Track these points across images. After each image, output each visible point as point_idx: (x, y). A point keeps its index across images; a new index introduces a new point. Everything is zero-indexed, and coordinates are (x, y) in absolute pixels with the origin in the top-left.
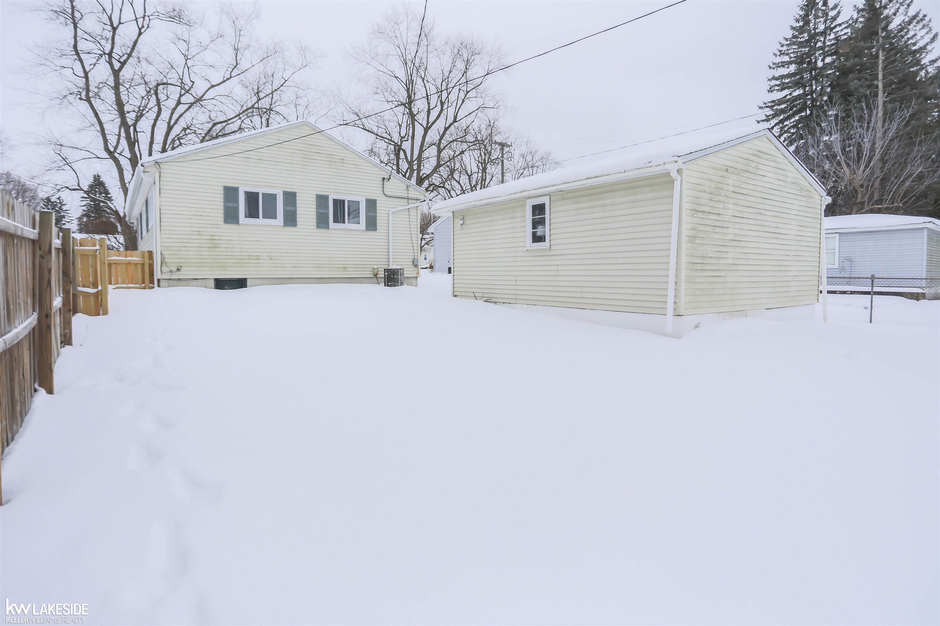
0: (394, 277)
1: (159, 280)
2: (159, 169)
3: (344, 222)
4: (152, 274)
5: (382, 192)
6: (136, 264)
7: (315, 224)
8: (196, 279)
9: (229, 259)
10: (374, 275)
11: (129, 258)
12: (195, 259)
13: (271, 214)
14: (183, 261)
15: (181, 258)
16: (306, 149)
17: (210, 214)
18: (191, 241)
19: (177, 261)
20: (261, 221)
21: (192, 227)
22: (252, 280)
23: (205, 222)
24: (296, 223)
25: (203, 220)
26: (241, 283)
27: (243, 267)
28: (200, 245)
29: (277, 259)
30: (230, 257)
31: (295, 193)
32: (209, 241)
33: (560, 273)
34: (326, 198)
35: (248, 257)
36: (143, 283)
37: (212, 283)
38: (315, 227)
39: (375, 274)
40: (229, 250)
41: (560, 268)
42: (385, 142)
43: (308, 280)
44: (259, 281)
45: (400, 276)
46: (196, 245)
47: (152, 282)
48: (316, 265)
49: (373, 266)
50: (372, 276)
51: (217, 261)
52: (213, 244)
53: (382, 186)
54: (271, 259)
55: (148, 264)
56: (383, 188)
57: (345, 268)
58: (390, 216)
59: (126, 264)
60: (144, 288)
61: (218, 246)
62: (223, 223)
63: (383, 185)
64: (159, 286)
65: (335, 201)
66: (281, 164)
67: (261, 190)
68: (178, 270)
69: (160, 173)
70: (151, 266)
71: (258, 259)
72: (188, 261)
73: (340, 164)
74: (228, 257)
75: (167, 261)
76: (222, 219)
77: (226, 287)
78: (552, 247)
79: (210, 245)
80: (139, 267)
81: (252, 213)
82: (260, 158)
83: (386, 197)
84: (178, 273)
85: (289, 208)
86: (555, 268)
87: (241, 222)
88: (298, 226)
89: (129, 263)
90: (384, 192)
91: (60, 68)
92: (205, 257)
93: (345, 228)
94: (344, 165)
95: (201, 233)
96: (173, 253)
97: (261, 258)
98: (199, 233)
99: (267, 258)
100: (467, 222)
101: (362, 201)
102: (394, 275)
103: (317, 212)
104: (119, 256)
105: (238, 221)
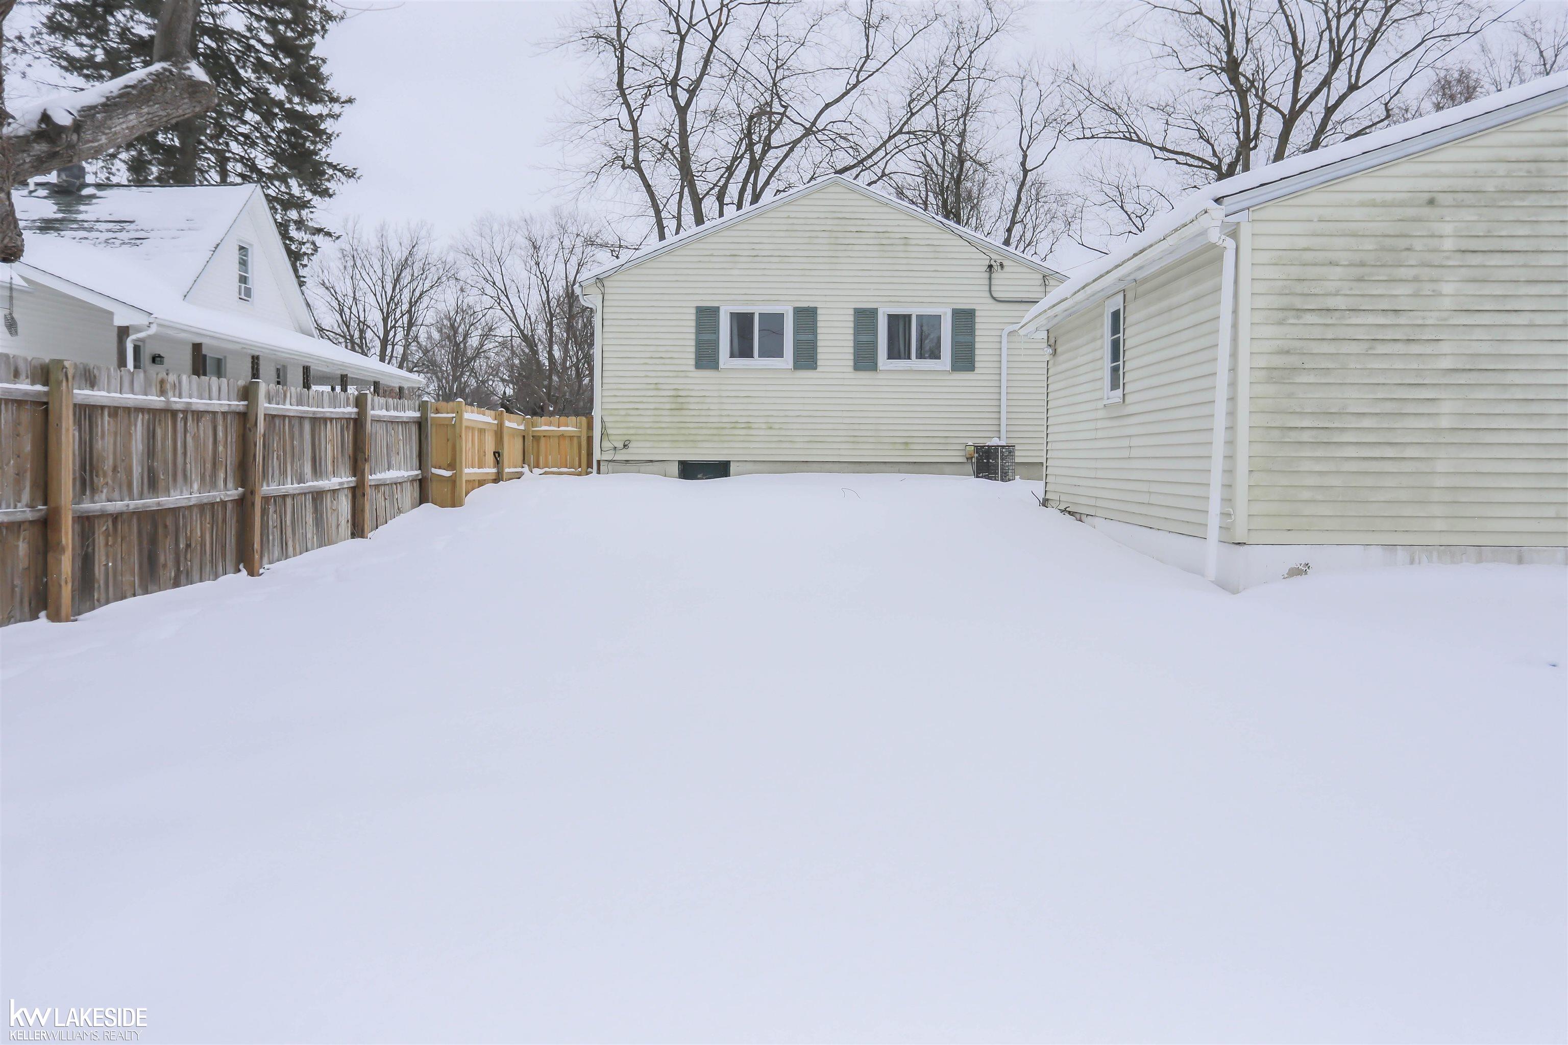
0: (988, 462)
1: (599, 462)
2: (602, 289)
3: (909, 358)
4: (590, 454)
5: (988, 295)
6: (571, 438)
7: (851, 363)
8: (651, 461)
9: (702, 428)
10: (967, 458)
11: (562, 428)
12: (650, 428)
13: (773, 350)
14: (632, 431)
15: (630, 428)
16: (835, 228)
17: (675, 355)
18: (645, 400)
19: (625, 431)
20: (757, 362)
21: (647, 376)
22: (738, 464)
23: (668, 368)
24: (816, 363)
25: (664, 364)
26: (720, 469)
27: (723, 441)
28: (658, 406)
29: (780, 429)
30: (704, 425)
31: (816, 308)
32: (671, 400)
33: (1135, 453)
34: (873, 313)
35: (733, 425)
36: (580, 467)
37: (675, 469)
38: (851, 369)
39: (968, 456)
40: (703, 413)
41: (1135, 442)
42: (1178, 163)
43: (837, 466)
44: (749, 466)
45: (1002, 459)
46: (652, 406)
47: (590, 465)
48: (852, 439)
49: (964, 441)
50: (963, 460)
51: (683, 431)
52: (679, 404)
53: (987, 282)
54: (771, 428)
55: (585, 438)
56: (990, 285)
57: (906, 443)
58: (1005, 340)
59: (559, 437)
60: (579, 474)
61: (685, 406)
62: (693, 368)
63: (990, 279)
64: (599, 472)
65: (893, 319)
66: (792, 260)
67: (757, 309)
68: (625, 446)
69: (603, 294)
70: (590, 439)
71: (750, 428)
72: (640, 432)
73: (902, 248)
74: (701, 425)
75: (610, 431)
76: (693, 362)
77: (699, 476)
78: (1129, 399)
79: (673, 406)
80: (575, 441)
81: (742, 349)
82: (755, 253)
83: (995, 302)
84: (624, 451)
85: (803, 337)
86: (1125, 443)
87: (721, 365)
88: (819, 369)
89: (562, 436)
90: (993, 293)
91: (602, 122)
92: (663, 425)
93: (909, 368)
94: (910, 248)
95: (660, 386)
96: (618, 418)
97: (753, 426)
98: (657, 387)
99: (764, 426)
100: (1059, 350)
101: (945, 314)
102: (988, 458)
103: (855, 340)
104: (550, 426)
105: (718, 363)
